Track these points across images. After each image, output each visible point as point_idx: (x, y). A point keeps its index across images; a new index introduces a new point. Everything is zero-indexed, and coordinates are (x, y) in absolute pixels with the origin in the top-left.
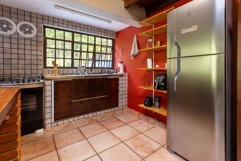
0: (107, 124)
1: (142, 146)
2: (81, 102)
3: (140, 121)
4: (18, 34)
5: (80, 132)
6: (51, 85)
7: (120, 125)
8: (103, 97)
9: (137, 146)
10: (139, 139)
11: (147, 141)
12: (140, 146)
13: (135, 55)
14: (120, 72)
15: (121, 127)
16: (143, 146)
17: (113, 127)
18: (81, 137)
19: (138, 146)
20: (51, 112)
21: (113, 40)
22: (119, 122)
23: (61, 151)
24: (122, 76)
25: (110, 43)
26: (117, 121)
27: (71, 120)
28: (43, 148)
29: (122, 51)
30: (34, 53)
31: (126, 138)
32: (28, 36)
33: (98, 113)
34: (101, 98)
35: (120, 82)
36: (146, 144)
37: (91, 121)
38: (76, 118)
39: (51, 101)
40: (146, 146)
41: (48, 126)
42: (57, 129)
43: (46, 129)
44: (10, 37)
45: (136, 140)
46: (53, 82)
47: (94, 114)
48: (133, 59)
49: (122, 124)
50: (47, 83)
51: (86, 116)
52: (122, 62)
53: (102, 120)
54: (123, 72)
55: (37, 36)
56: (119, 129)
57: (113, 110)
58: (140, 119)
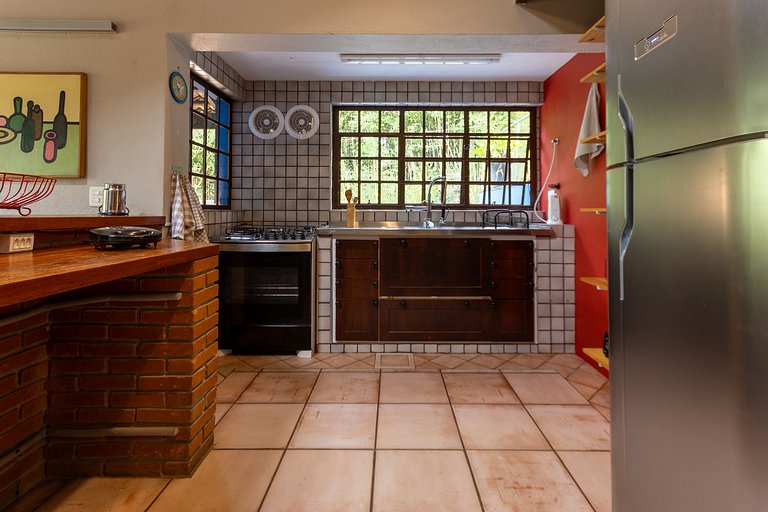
0: (461, 387)
1: (517, 487)
2: (404, 304)
3: (588, 412)
4: (287, 134)
5: (376, 384)
6: (331, 250)
7: (499, 399)
8: (474, 300)
9: (500, 479)
10: (528, 463)
11: (554, 484)
12: (510, 483)
13: (594, 156)
14: (549, 222)
15: (498, 408)
16: (522, 488)
17: (469, 399)
18: (370, 394)
19: (502, 481)
20: (331, 316)
21: (533, 111)
22: (504, 391)
23: (313, 409)
24: (548, 234)
25: (522, 122)
26: (500, 386)
27: (377, 347)
28: (288, 392)
29: (558, 146)
30: (314, 172)
31: (485, 444)
32: (303, 136)
33: (458, 348)
34: (467, 301)
35: (539, 257)
36: (542, 489)
37: (425, 366)
38: (390, 347)
39: (331, 289)
40: (537, 495)
41: (324, 349)
42: (337, 361)
43: (317, 356)
44: (274, 143)
45: (512, 463)
46: (334, 241)
47: (444, 348)
48: (585, 173)
49: (508, 397)
50: (324, 243)
51: (418, 347)
52: (558, 187)
53: (456, 371)
54: (559, 222)
55: (319, 133)
56: (485, 410)
57: (510, 348)
58: (591, 405)
